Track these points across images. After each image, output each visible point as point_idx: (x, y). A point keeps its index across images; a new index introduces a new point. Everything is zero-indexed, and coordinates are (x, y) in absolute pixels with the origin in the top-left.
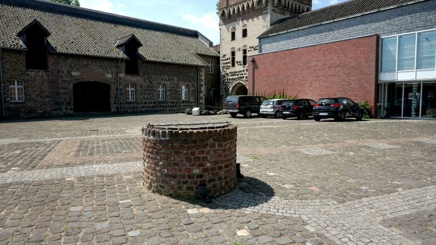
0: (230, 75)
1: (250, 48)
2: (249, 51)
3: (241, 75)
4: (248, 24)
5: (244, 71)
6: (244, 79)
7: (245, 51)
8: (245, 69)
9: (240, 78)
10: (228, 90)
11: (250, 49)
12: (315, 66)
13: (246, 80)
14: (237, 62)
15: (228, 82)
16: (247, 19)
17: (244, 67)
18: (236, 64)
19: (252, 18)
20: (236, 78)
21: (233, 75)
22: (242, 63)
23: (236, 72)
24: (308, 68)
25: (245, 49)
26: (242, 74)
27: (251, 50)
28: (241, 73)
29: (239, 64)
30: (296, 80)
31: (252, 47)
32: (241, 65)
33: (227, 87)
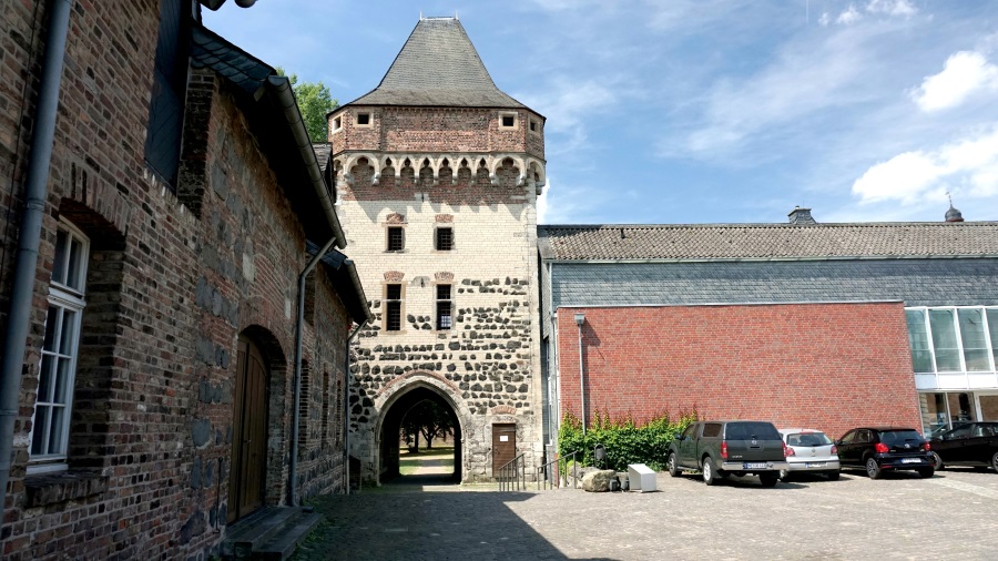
0: (378, 355)
1: (466, 282)
2: (461, 291)
3: (426, 358)
4: (455, 214)
5: (440, 347)
6: (443, 372)
7: (444, 291)
8: (446, 342)
9: (423, 367)
10: (369, 403)
11: (465, 287)
12: (781, 352)
13: (448, 377)
14: (411, 319)
15: (368, 379)
16: (455, 203)
17: (442, 336)
18: (406, 325)
19: (473, 203)
20: (407, 369)
21: (394, 358)
22: (432, 323)
23: (407, 349)
24: (761, 355)
25: (445, 282)
26: (434, 357)
27: (470, 291)
28: (429, 353)
29: (421, 324)
30: (732, 382)
31: (474, 283)
32: (426, 327)
33: (362, 393)
